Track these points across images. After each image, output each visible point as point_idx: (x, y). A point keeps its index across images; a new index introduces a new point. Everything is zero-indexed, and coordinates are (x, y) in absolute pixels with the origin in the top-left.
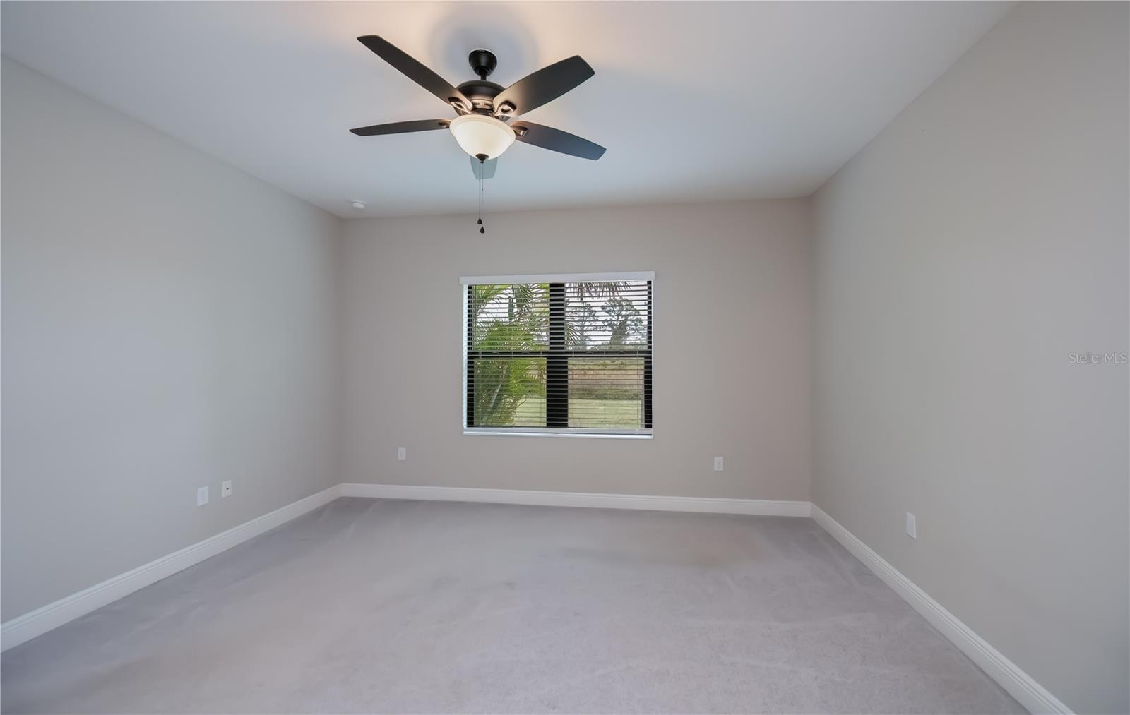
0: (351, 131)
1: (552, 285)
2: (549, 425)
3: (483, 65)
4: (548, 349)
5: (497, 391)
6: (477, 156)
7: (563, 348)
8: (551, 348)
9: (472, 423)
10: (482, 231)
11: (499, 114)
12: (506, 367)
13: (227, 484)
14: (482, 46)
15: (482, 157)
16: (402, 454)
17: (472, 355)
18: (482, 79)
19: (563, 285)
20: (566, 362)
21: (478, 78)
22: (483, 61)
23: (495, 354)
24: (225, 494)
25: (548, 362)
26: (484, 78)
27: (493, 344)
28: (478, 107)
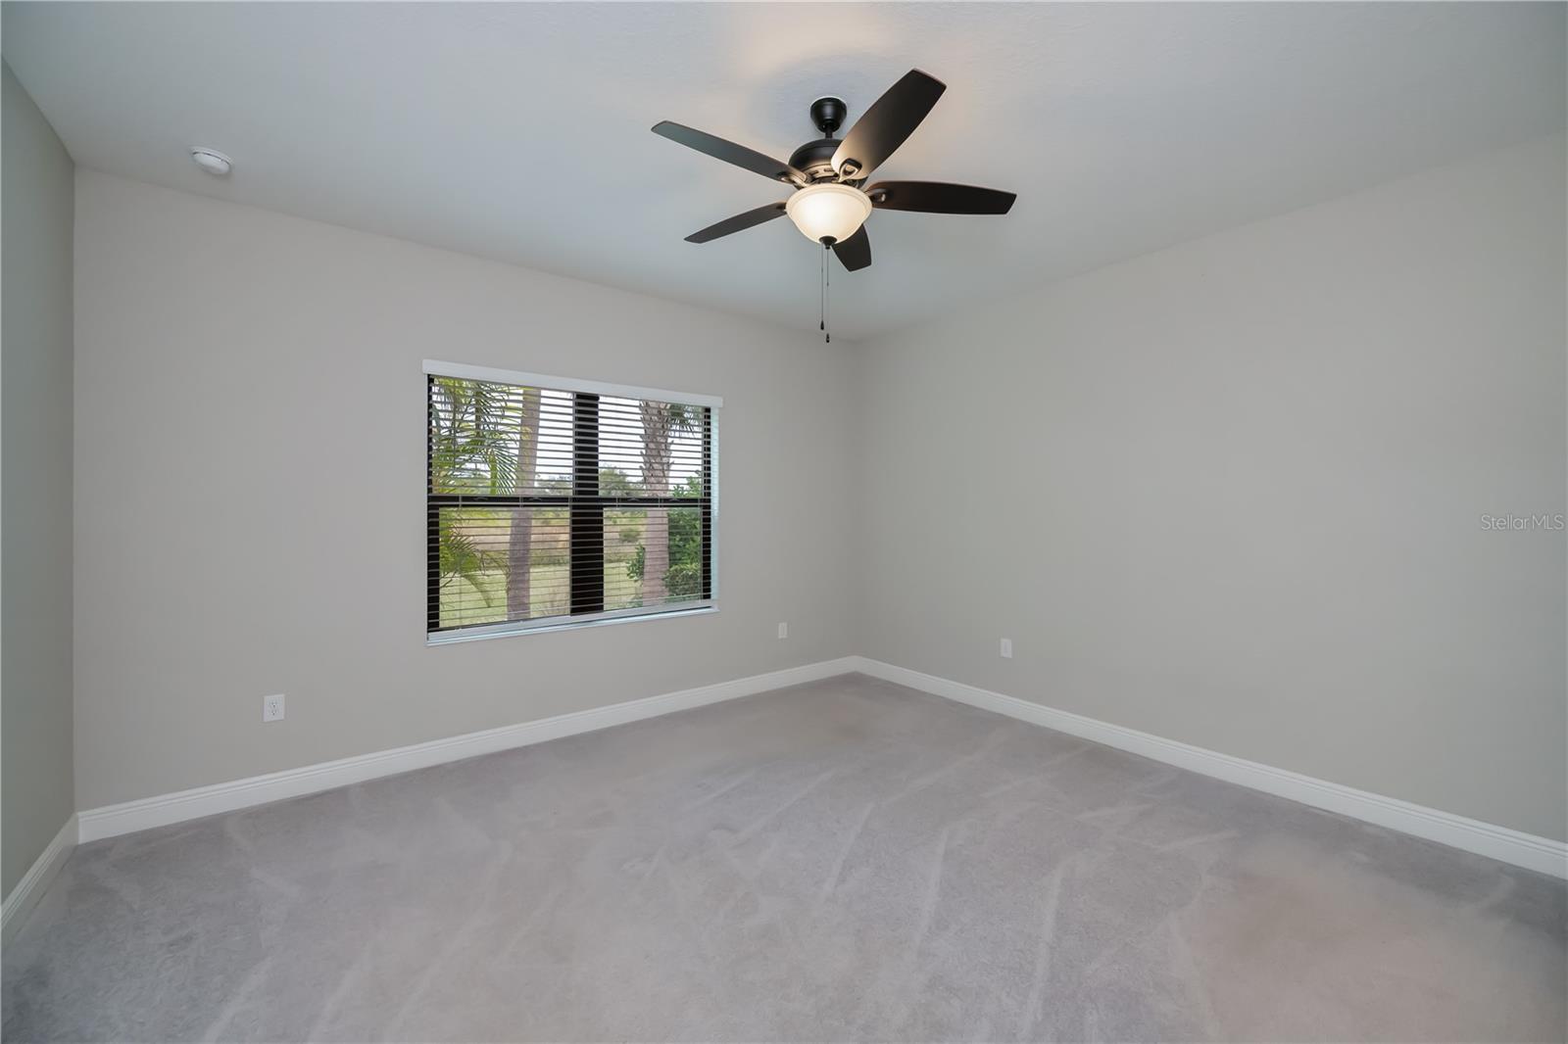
2: (574, 612)
3: (828, 118)
6: (821, 239)
14: (830, 94)
15: (828, 241)
18: (827, 137)
19: (596, 398)
20: (601, 514)
21: (822, 136)
22: (828, 111)
26: (829, 135)
28: (817, 176)
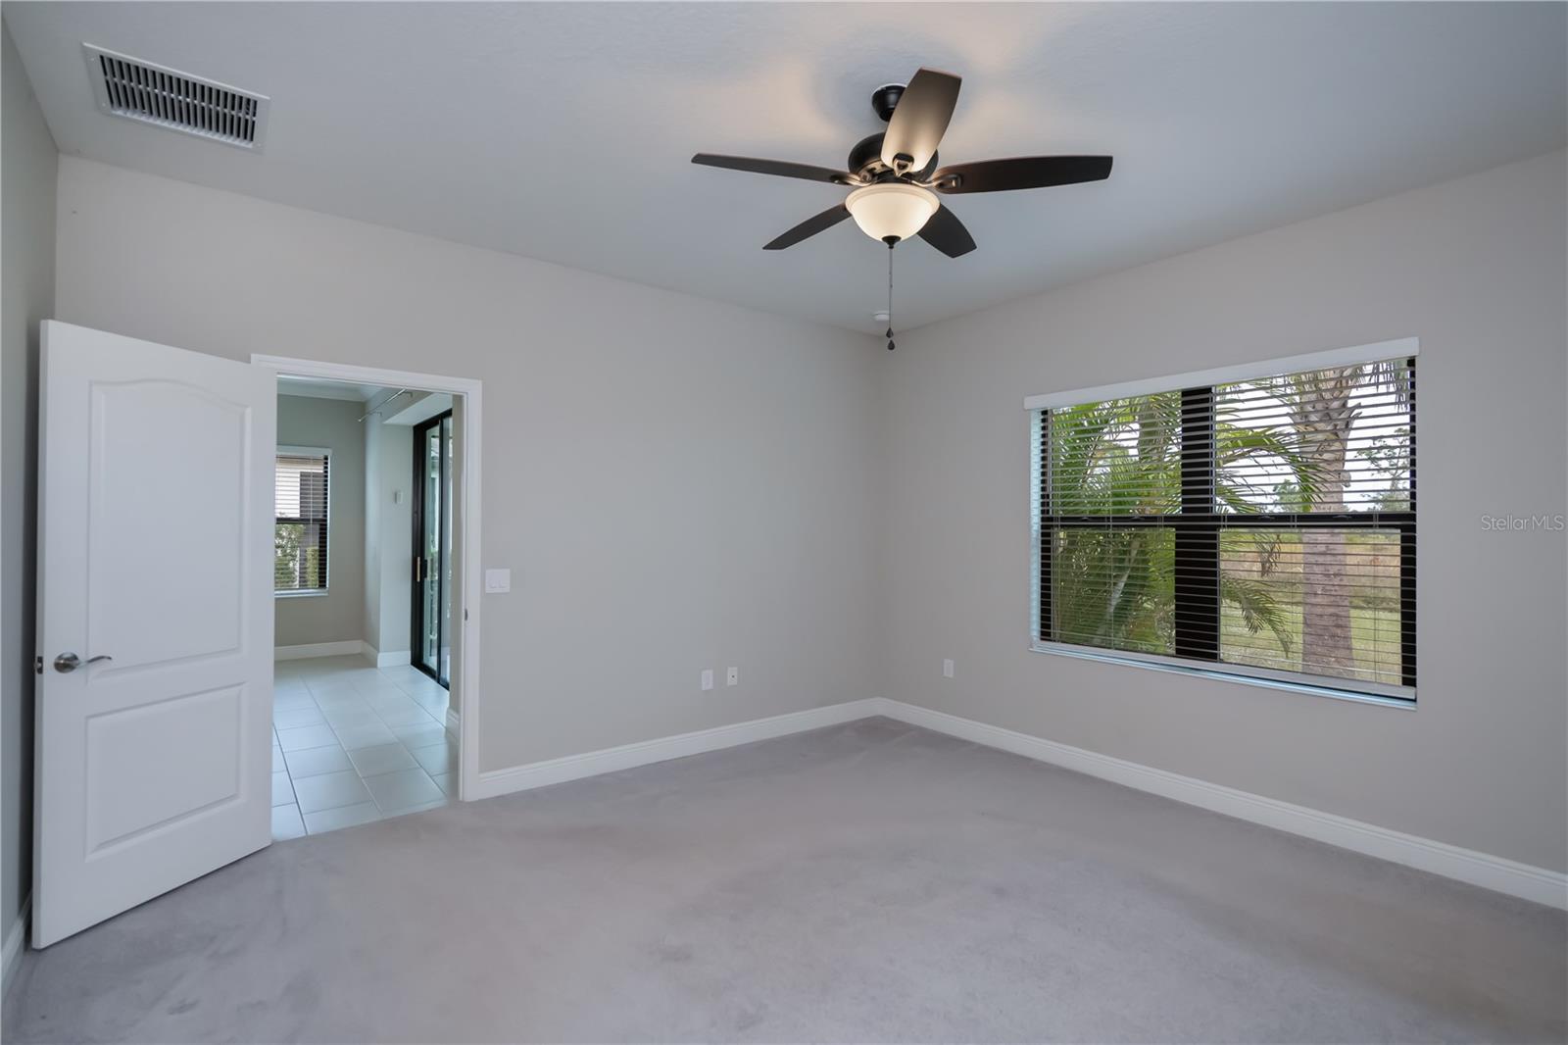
0: (764, 248)
1: (1186, 393)
2: (1180, 653)
3: (891, 106)
4: (1178, 511)
5: (1122, 585)
6: (885, 239)
7: (1207, 510)
8: (1184, 510)
9: (1049, 634)
10: (891, 346)
11: (898, 174)
12: (1136, 544)
13: (732, 671)
15: (891, 240)
16: (949, 667)
17: (1048, 523)
19: (1208, 390)
20: (1215, 537)
22: (892, 100)
23: (1085, 521)
24: (731, 681)
25: (1178, 536)
27: (1120, 503)
